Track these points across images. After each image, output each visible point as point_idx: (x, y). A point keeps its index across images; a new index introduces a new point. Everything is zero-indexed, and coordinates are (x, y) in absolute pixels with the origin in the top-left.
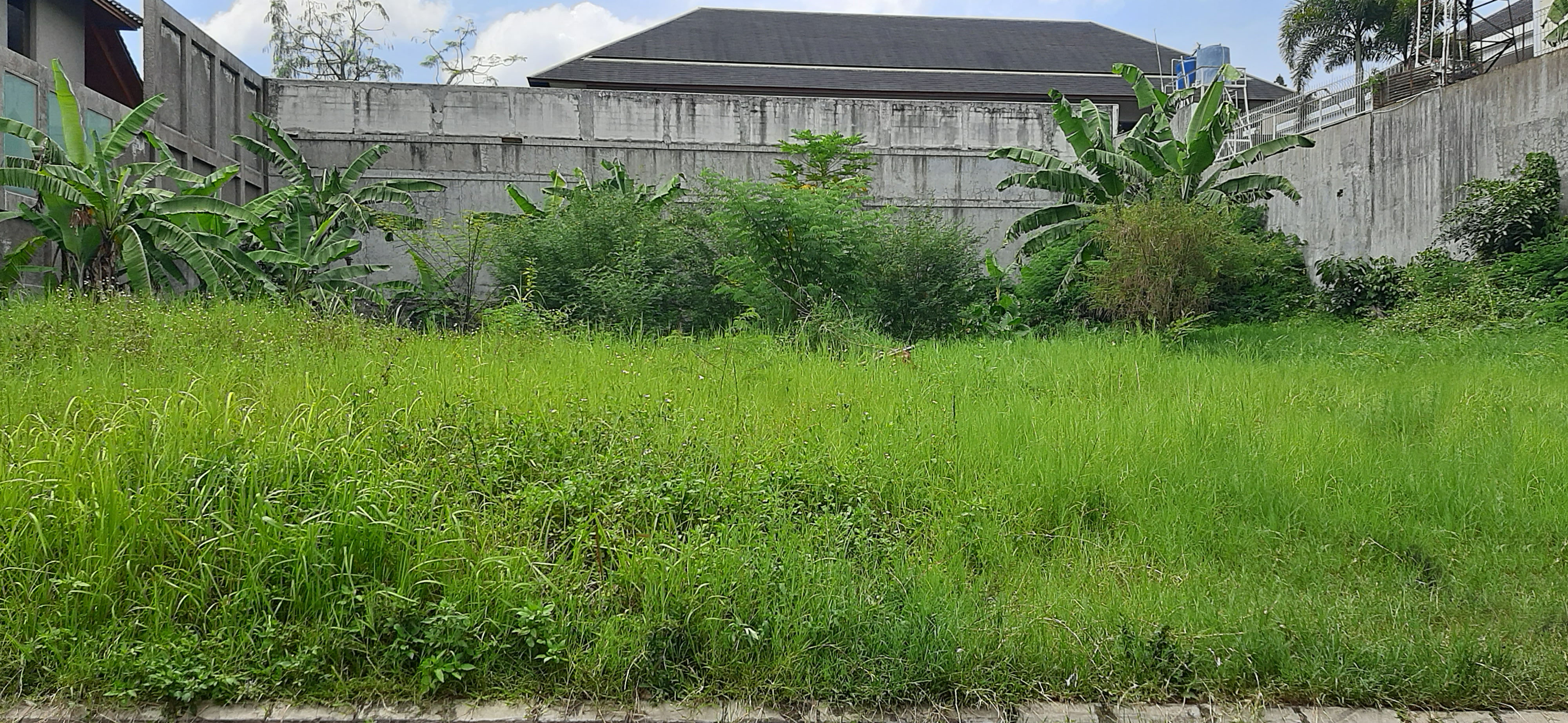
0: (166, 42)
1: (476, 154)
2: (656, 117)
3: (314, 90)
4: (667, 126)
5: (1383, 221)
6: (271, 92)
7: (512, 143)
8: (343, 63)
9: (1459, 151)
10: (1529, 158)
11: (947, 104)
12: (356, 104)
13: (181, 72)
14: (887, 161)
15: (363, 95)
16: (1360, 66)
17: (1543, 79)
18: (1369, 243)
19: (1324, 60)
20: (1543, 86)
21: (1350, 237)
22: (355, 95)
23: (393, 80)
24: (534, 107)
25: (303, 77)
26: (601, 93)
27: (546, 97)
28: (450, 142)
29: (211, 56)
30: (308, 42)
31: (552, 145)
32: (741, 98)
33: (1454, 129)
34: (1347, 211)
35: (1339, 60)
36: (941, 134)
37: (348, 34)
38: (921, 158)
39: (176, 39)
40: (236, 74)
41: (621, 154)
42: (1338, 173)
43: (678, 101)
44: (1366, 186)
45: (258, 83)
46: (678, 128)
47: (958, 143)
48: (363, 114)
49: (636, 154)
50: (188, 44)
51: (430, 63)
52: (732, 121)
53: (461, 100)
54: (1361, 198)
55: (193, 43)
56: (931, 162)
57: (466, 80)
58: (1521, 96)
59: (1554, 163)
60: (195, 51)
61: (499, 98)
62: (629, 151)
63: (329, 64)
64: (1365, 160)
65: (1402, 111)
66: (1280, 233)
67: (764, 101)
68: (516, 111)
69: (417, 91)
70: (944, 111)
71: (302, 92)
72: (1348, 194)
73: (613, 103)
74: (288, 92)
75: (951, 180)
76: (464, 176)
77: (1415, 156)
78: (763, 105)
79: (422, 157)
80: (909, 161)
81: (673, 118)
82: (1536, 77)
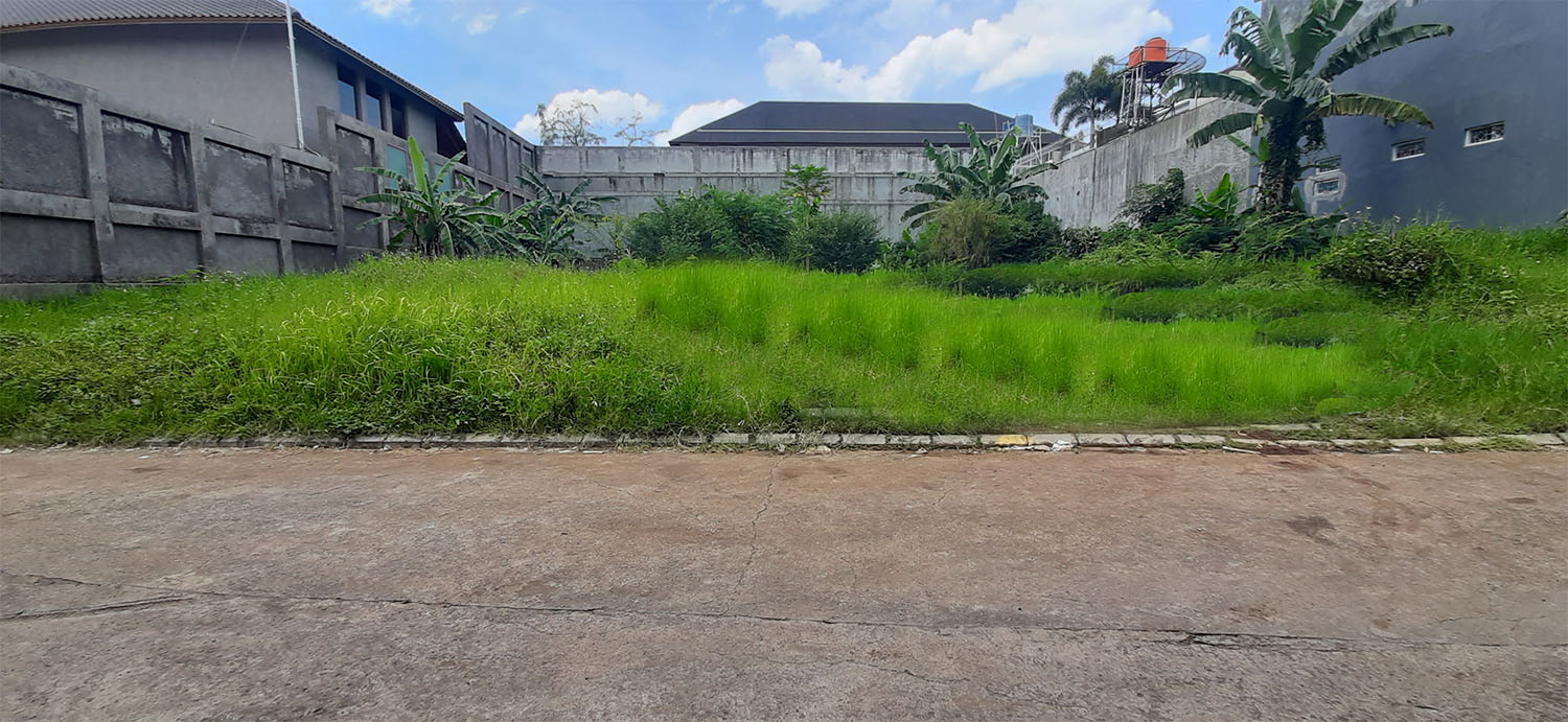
0: (477, 128)
1: (642, 182)
2: (733, 160)
3: (559, 151)
4: (738, 165)
5: (1098, 207)
6: (538, 153)
7: (659, 176)
8: (576, 136)
9: (1136, 169)
10: (1170, 171)
11: (886, 149)
12: (581, 158)
13: (488, 143)
14: (854, 180)
15: (584, 153)
16: (1093, 122)
17: (1180, 127)
18: (1090, 220)
19: (1075, 121)
20: (1180, 132)
21: (1082, 217)
22: (581, 153)
23: (601, 145)
24: (670, 156)
25: (556, 145)
26: (704, 148)
27: (677, 151)
28: (628, 176)
29: (504, 135)
30: (557, 126)
31: (679, 176)
32: (777, 149)
33: (1135, 156)
34: (1081, 203)
35: (1083, 120)
36: (882, 166)
37: (577, 122)
38: (871, 179)
39: (483, 125)
40: (519, 144)
41: (715, 180)
42: (1078, 182)
43: (744, 150)
44: (1091, 189)
45: (532, 148)
46: (745, 166)
47: (891, 170)
48: (584, 164)
49: (723, 180)
50: (490, 128)
51: (619, 134)
52: (773, 163)
53: (633, 154)
54: (1088, 196)
55: (494, 128)
56: (877, 181)
57: (637, 144)
58: (1169, 138)
59: (1182, 173)
60: (495, 132)
61: (652, 152)
62: (719, 178)
63: (569, 137)
64: (1091, 175)
65: (1110, 147)
66: (1049, 215)
67: (789, 150)
68: (661, 159)
69: (611, 151)
70: (884, 153)
71: (554, 152)
72: (1082, 193)
73: (710, 153)
74: (546, 152)
75: (887, 190)
76: (636, 194)
77: (1116, 172)
78: (788, 151)
79: (615, 184)
80: (865, 180)
81: (742, 160)
82: (1177, 125)
